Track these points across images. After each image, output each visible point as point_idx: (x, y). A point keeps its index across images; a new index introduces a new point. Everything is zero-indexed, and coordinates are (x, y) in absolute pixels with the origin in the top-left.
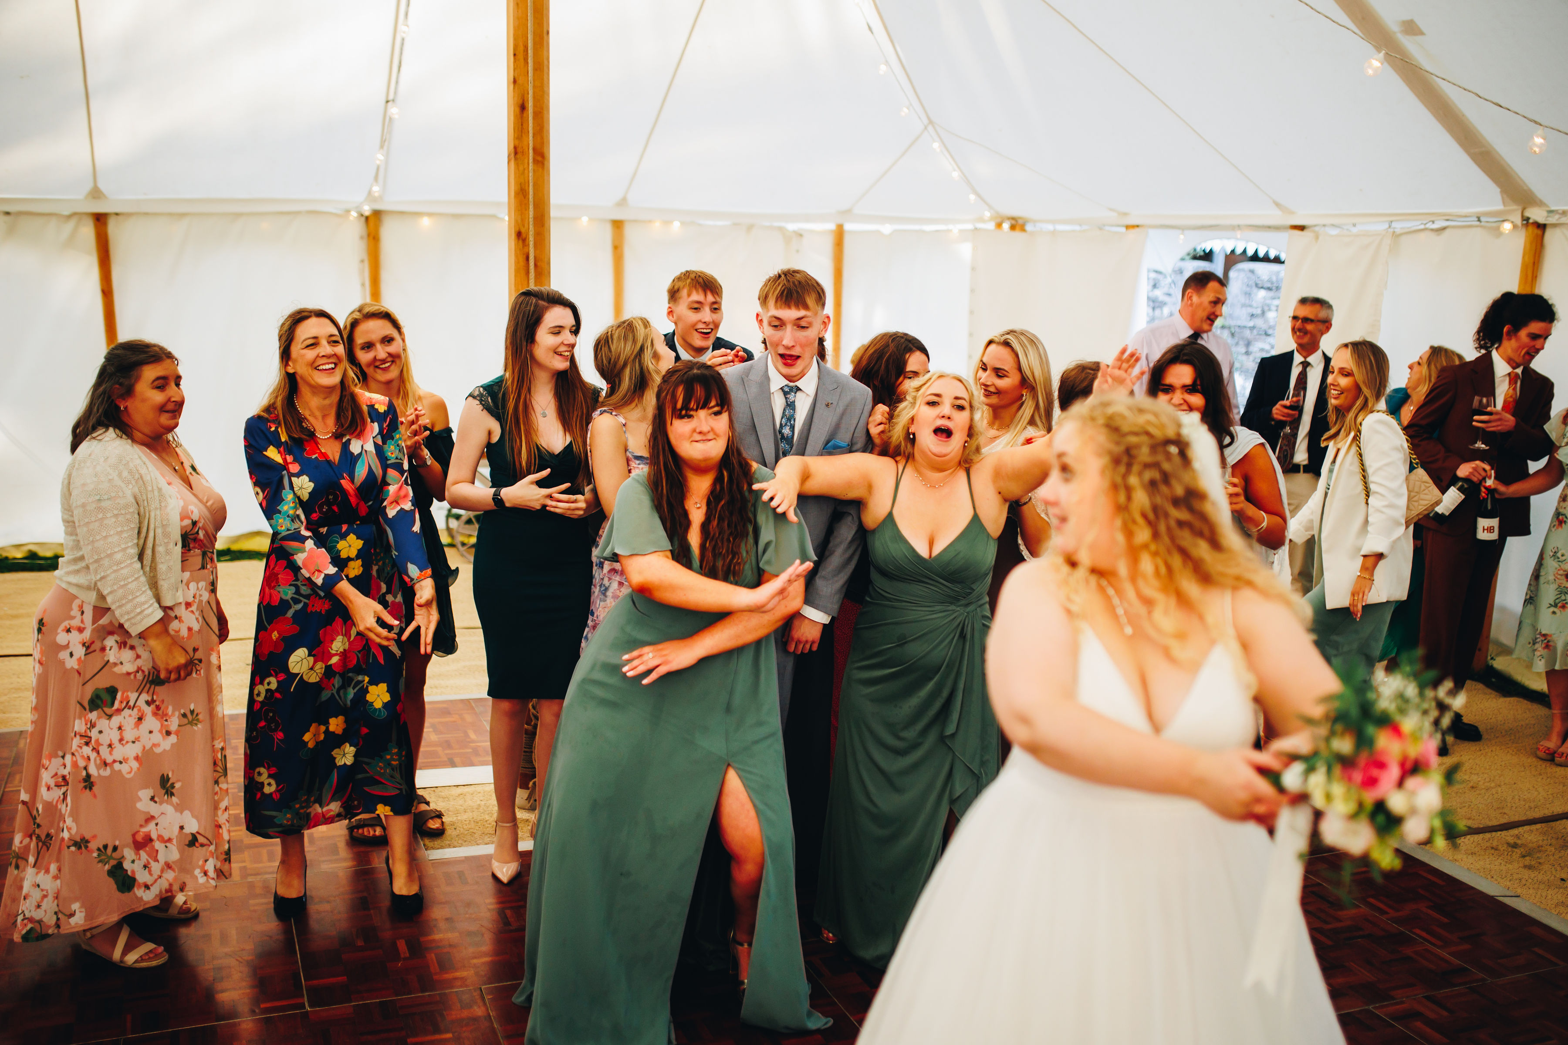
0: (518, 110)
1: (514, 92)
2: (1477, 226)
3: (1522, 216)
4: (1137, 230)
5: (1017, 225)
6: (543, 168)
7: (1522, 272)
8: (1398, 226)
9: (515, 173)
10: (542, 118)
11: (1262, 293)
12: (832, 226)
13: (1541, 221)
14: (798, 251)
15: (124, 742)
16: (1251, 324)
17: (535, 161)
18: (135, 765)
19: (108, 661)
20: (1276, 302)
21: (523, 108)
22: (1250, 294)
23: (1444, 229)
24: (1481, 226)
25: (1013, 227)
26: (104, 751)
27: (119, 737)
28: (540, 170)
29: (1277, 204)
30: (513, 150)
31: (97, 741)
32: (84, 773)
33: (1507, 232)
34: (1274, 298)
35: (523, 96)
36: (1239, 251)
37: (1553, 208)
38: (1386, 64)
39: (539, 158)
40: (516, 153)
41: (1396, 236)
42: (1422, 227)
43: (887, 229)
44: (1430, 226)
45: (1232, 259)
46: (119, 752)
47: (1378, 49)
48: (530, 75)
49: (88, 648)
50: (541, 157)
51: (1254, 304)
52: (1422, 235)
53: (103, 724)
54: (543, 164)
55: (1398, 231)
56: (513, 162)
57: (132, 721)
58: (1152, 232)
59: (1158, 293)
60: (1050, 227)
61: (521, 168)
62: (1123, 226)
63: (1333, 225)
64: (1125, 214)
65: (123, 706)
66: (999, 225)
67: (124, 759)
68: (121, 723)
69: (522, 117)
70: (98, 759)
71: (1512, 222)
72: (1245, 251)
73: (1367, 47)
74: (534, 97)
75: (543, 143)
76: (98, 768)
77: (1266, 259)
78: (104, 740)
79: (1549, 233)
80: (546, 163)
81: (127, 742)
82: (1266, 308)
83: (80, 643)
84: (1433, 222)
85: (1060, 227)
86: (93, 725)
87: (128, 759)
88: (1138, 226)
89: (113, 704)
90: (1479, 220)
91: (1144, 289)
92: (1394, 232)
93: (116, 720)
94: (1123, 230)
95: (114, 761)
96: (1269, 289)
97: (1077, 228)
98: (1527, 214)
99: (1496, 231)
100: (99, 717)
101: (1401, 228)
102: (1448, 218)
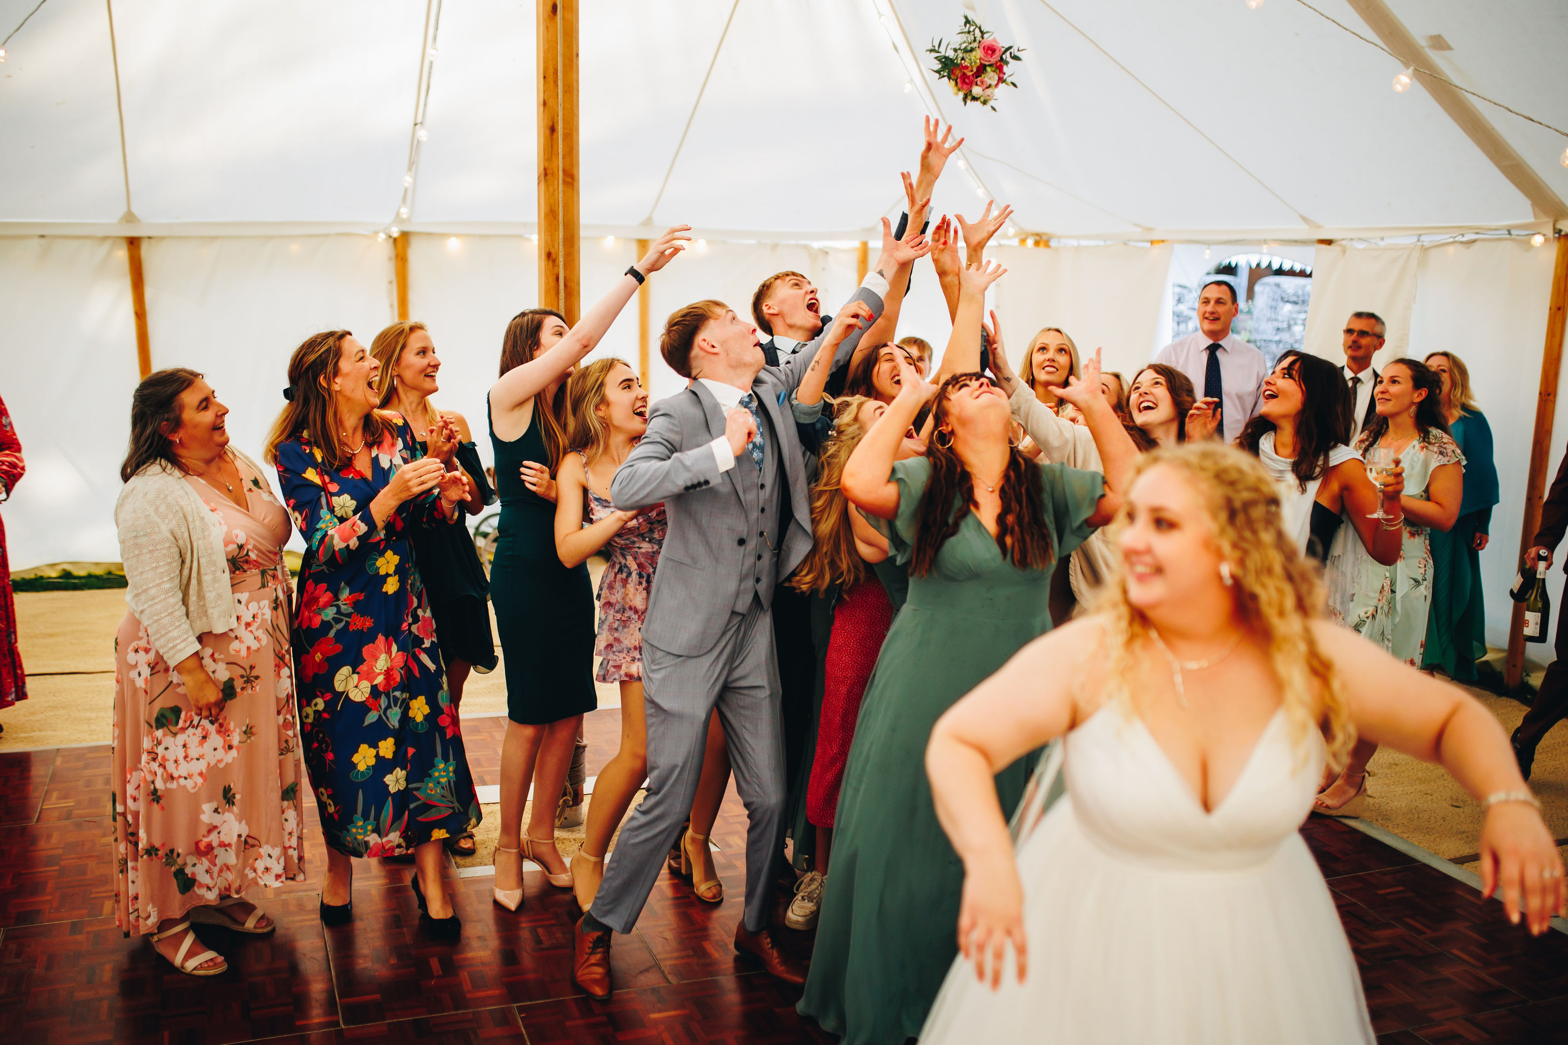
0: (548, 132)
1: (544, 114)
2: (1507, 239)
3: (1554, 228)
4: (1162, 244)
5: (1041, 241)
6: (573, 189)
7: (1554, 284)
8: (1427, 240)
9: (545, 194)
10: (572, 140)
11: (1288, 307)
12: (856, 244)
14: (824, 269)
15: (189, 759)
16: (1277, 338)
17: (565, 183)
18: (200, 780)
19: (172, 681)
20: (1303, 316)
21: (553, 129)
22: (1275, 308)
23: (1474, 241)
24: (1512, 240)
25: (1037, 243)
26: (171, 767)
27: (184, 755)
28: (570, 190)
29: (1304, 219)
30: (543, 172)
31: (164, 758)
32: (152, 787)
33: (1538, 245)
34: (1300, 312)
35: (553, 118)
36: (1264, 265)
38: (1414, 80)
39: (569, 180)
40: (546, 175)
41: (1425, 250)
42: (1451, 240)
44: (1460, 238)
45: (1256, 274)
46: (184, 769)
47: (1407, 65)
48: (559, 97)
49: (153, 669)
50: (571, 178)
51: (1280, 318)
52: (1451, 249)
53: (168, 741)
54: (573, 185)
55: (1427, 244)
56: (542, 184)
57: (197, 739)
58: (1177, 247)
59: (1183, 308)
60: (1074, 243)
61: (551, 190)
62: (1147, 241)
63: (1361, 239)
64: (1150, 229)
65: (187, 725)
66: (1023, 241)
67: (189, 775)
68: (185, 741)
69: (552, 140)
70: (165, 773)
71: (1544, 235)
72: (1270, 265)
73: (1394, 63)
74: (564, 120)
75: (572, 165)
76: (165, 781)
77: (1292, 273)
78: (171, 755)
80: (575, 184)
81: (192, 759)
82: (1292, 322)
83: (146, 663)
84: (1463, 235)
85: (1084, 243)
86: (159, 743)
87: (192, 775)
88: (1163, 241)
89: (177, 723)
90: (1510, 234)
91: (1169, 305)
92: (1423, 246)
93: (181, 738)
94: (1149, 245)
95: (180, 777)
96: (1295, 303)
97: (1101, 243)
98: (1560, 225)
99: (1526, 244)
100: (165, 735)
101: (1430, 241)
102: (1478, 230)
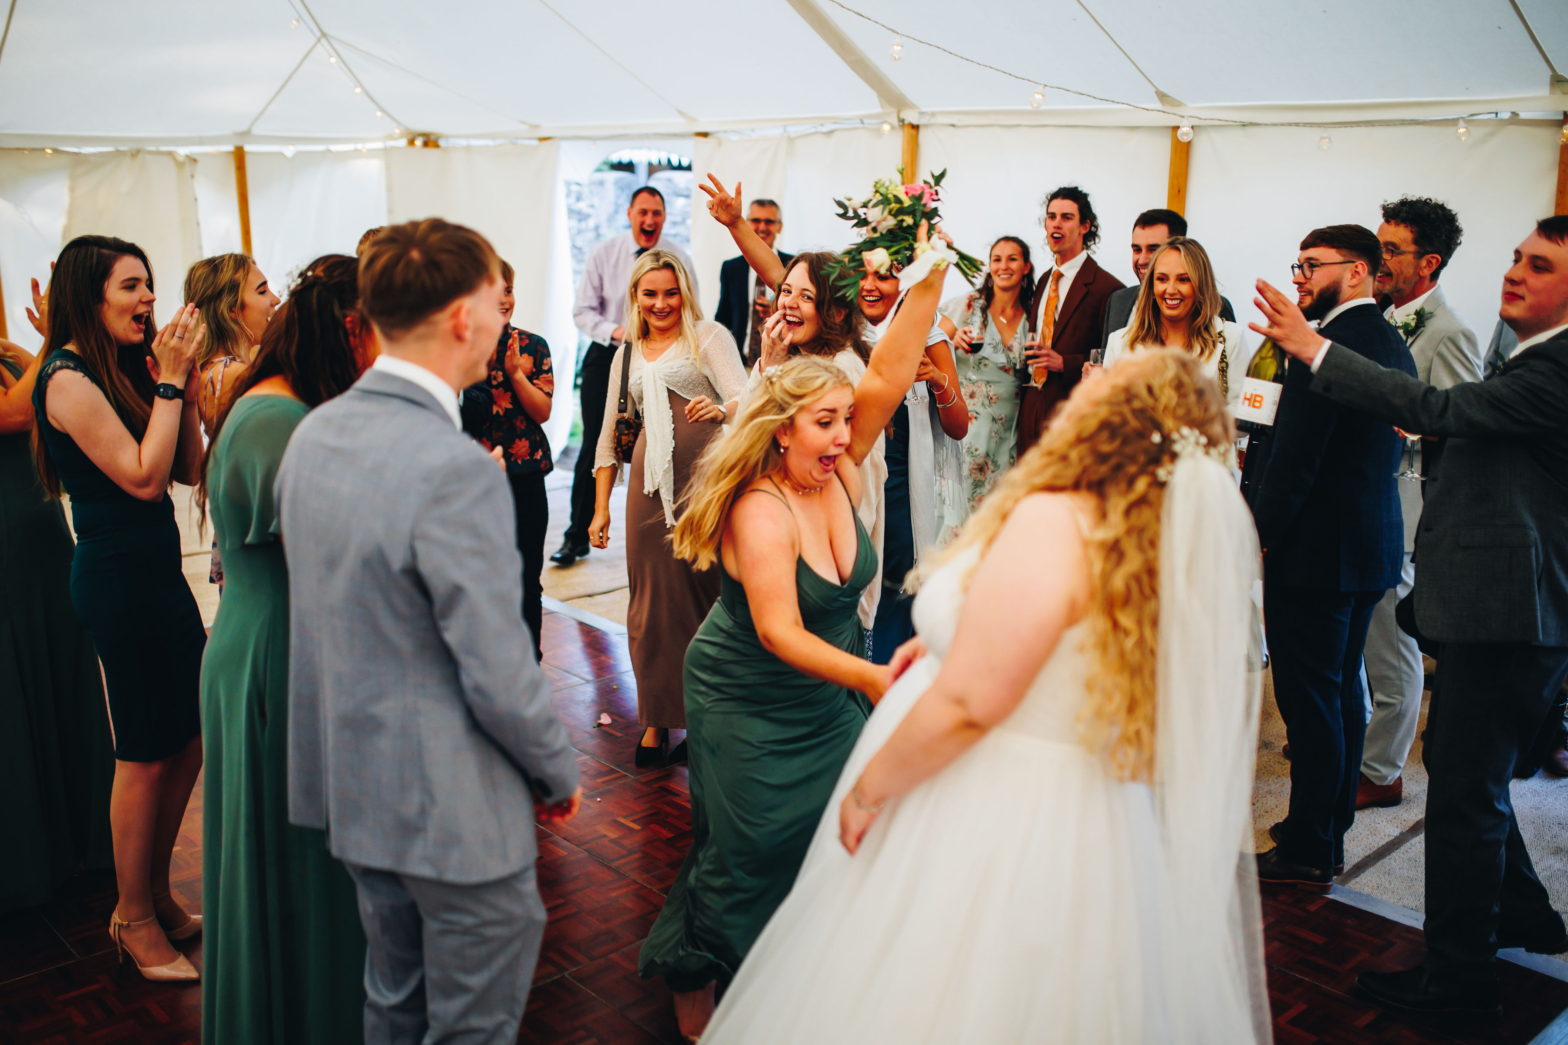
2: (860, 128)
3: (899, 118)
4: (550, 142)
5: (430, 141)
8: (793, 130)
12: (229, 148)
13: (915, 122)
23: (832, 131)
24: (865, 128)
25: (426, 144)
29: (681, 113)
33: (888, 133)
37: (924, 110)
41: (791, 140)
42: (813, 130)
43: (289, 151)
44: (820, 129)
45: (652, 169)
52: (816, 138)
55: (792, 135)
58: (564, 145)
60: (463, 142)
62: (535, 139)
63: (734, 131)
64: (536, 127)
66: (411, 142)
71: (891, 124)
77: (680, 167)
79: (922, 133)
84: (822, 125)
85: (474, 142)
88: (550, 138)
90: (862, 123)
91: (564, 202)
92: (789, 136)
94: (535, 142)
97: (492, 142)
98: (902, 116)
99: (878, 132)
101: (795, 132)
102: (835, 120)
